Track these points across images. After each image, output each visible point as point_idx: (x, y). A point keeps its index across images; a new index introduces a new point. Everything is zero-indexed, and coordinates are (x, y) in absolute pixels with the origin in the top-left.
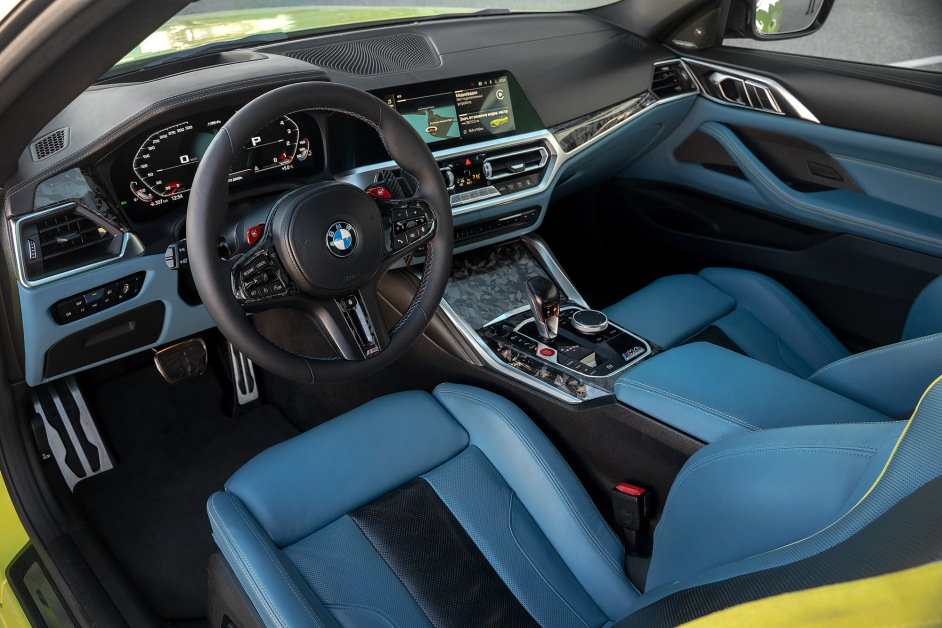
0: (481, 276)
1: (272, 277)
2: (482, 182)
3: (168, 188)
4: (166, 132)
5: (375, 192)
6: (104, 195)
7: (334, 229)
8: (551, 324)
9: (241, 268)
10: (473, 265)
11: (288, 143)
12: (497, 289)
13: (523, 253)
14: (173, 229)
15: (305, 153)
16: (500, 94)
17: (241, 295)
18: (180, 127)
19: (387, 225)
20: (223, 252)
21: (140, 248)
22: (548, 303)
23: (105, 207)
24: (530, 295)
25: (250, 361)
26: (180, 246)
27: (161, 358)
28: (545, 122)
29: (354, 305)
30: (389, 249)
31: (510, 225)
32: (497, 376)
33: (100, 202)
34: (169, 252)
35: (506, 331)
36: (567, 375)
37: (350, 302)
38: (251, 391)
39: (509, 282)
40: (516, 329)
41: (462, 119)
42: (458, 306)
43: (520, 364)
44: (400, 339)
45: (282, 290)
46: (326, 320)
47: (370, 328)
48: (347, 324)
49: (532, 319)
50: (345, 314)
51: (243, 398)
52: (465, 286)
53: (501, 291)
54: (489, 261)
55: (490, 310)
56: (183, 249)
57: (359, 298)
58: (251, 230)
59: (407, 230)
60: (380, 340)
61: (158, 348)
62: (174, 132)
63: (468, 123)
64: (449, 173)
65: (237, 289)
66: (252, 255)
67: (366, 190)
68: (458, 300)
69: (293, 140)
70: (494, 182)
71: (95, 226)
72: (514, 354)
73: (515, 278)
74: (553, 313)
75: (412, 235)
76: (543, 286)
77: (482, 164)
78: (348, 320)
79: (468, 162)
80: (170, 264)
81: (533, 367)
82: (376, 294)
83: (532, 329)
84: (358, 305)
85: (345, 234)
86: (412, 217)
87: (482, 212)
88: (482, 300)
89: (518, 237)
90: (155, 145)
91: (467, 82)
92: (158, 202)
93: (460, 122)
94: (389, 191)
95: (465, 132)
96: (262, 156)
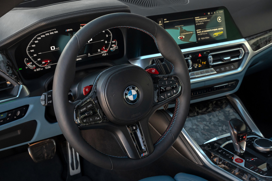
0: (203, 116)
1: (95, 113)
2: (207, 66)
3: (43, 63)
4: (44, 34)
5: (151, 71)
6: (11, 65)
7: (128, 90)
8: (242, 145)
9: (79, 108)
10: (200, 110)
11: (106, 42)
12: (212, 124)
13: (228, 105)
14: (45, 84)
15: (114, 47)
16: (220, 19)
17: (78, 121)
18: (51, 32)
19: (156, 89)
20: (70, 97)
21: (27, 92)
22: (241, 134)
23: (11, 72)
24: (230, 128)
25: (78, 154)
26: (48, 94)
27: (32, 148)
28: (243, 34)
29: (136, 129)
30: (156, 101)
31: (221, 89)
32: (210, 171)
33: (8, 68)
34: (43, 97)
35: (216, 147)
36: (250, 174)
37: (134, 128)
38: (77, 168)
39: (219, 121)
40: (222, 146)
41: (198, 32)
42: (191, 132)
43: (223, 166)
44: (159, 148)
45: (100, 120)
46: (121, 137)
47: (144, 142)
48: (132, 139)
49: (231, 141)
50: (131, 134)
51: (73, 172)
52: (195, 121)
53: (214, 125)
54: (208, 108)
55: (208, 135)
56: (50, 96)
57: (139, 126)
58: (86, 88)
59: (166, 91)
60: (148, 149)
61: (31, 144)
62: (48, 34)
63: (201, 34)
64: (190, 61)
65: (77, 119)
66: (85, 101)
67: (145, 69)
68: (191, 128)
69: (108, 41)
70: (213, 66)
71: (5, 80)
72: (220, 160)
73: (222, 118)
74: (243, 139)
75: (169, 94)
76: (237, 124)
77: (208, 56)
78: (133, 137)
79: (200, 55)
80: (43, 103)
81: (230, 168)
82: (148, 124)
83: (231, 147)
84: (138, 130)
85: (134, 92)
86: (169, 85)
87: (206, 82)
88: (204, 129)
89: (225, 96)
90: (39, 40)
91: (202, 13)
92: (38, 70)
93: (197, 34)
94: (158, 71)
95: (199, 39)
96: (92, 48)
